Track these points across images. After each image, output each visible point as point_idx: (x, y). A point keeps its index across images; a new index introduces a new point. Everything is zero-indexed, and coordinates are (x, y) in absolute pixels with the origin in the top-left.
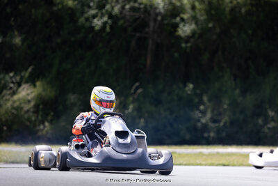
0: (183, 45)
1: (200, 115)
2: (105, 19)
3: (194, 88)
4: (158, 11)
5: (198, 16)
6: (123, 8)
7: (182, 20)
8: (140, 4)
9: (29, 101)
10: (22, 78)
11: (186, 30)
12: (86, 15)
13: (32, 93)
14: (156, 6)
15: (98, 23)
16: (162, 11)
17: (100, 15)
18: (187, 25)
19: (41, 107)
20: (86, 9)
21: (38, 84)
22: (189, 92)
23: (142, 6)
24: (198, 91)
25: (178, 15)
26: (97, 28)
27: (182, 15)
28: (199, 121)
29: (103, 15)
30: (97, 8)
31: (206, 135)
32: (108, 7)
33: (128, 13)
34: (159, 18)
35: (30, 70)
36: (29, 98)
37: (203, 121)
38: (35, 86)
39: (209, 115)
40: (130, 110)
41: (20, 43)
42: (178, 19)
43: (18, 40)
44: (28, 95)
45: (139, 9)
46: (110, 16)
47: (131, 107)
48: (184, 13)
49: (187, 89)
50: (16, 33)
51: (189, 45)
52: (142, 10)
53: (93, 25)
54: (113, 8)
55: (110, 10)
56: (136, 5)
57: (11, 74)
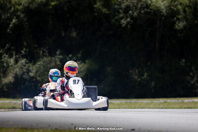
0: (179, 35)
1: (190, 78)
2: (129, 20)
3: (186, 62)
4: (162, 14)
5: (188, 16)
6: (140, 12)
7: (178, 19)
8: (151, 10)
9: (82, 72)
10: (77, 57)
11: (180, 25)
12: (116, 18)
13: (83, 66)
14: (161, 10)
15: (124, 22)
16: (165, 14)
17: (125, 17)
18: (181, 22)
19: (89, 75)
20: (117, 13)
21: (87, 61)
22: (183, 64)
23: (152, 11)
24: (189, 64)
25: (175, 16)
26: (124, 25)
27: (178, 16)
28: (189, 82)
29: (127, 17)
30: (124, 13)
31: (194, 91)
32: (130, 12)
33: (143, 16)
34: (163, 18)
35: (81, 52)
36: (82, 70)
37: (192, 82)
38: (85, 63)
39: (196, 79)
40: (145, 77)
41: (76, 36)
42: (175, 18)
43: (74, 34)
44: (81, 68)
45: (150, 13)
46: (132, 18)
47: (146, 74)
48: (179, 15)
49: (181, 62)
50: (73, 30)
51: (182, 35)
52: (152, 13)
53: (121, 23)
54: (133, 13)
55: (132, 14)
56: (149, 10)
57: (70, 56)
